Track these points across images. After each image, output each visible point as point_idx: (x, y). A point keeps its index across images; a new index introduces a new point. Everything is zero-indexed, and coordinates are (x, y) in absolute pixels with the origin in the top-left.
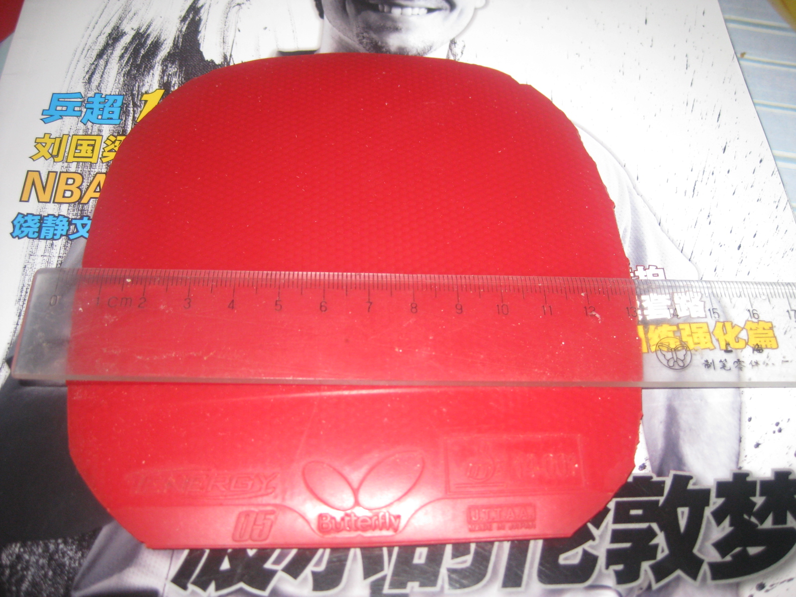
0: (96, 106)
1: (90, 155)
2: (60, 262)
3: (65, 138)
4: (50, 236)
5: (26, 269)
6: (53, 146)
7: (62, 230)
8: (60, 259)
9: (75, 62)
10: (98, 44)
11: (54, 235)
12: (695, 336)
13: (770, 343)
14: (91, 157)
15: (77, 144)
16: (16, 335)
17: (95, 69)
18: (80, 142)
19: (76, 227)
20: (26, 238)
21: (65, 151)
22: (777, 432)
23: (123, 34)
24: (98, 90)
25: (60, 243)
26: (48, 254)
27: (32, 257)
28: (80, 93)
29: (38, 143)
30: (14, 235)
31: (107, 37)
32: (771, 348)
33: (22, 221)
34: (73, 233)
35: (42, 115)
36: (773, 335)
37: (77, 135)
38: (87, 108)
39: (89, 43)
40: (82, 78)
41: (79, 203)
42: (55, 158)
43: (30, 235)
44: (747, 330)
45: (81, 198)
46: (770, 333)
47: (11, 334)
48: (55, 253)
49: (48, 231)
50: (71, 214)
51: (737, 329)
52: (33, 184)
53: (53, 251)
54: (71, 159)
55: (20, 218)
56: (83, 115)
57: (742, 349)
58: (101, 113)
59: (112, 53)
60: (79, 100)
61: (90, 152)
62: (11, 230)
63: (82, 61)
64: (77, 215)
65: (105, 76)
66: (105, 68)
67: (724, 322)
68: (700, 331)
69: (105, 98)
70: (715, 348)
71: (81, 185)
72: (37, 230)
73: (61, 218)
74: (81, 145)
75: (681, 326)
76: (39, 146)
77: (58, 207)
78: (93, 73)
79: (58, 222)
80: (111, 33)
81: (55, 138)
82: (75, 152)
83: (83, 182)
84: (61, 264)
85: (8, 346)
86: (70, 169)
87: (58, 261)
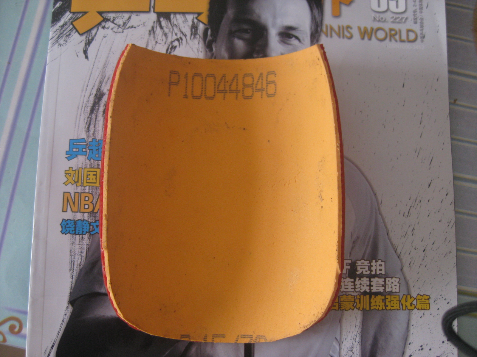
0: (94, 148)
1: (95, 181)
2: (88, 248)
3: (80, 170)
4: (81, 233)
5: (72, 252)
6: (74, 175)
7: (87, 229)
8: (88, 246)
9: (78, 116)
10: (90, 102)
11: (83, 232)
12: (392, 302)
13: (426, 307)
14: (95, 183)
15: (87, 174)
16: (72, 289)
17: (90, 121)
18: (89, 173)
19: (93, 227)
20: (69, 234)
21: (82, 179)
22: (420, 350)
23: (103, 94)
24: (94, 136)
25: (86, 237)
26: (81, 243)
27: (74, 245)
28: (84, 139)
29: (67, 174)
30: (63, 232)
31: (94, 97)
32: (426, 310)
33: (66, 224)
34: (92, 231)
35: (66, 155)
36: (428, 303)
37: (86, 168)
38: (90, 150)
39: (85, 102)
40: (84, 128)
41: (93, 213)
42: (77, 184)
43: (71, 232)
44: (417, 300)
45: (94, 209)
46: (427, 301)
47: (70, 288)
48: (84, 242)
49: (80, 230)
50: (90, 219)
51: (412, 299)
52: (68, 201)
53: (83, 241)
54: (85, 184)
55: (64, 222)
56: (88, 154)
57: (412, 310)
58: (97, 152)
59: (98, 109)
60: (85, 144)
61: (94, 179)
62: (61, 230)
63: (82, 114)
64: (93, 219)
65: (97, 126)
66: (96, 120)
67: (407, 295)
68: (395, 300)
69: (98, 142)
70: (400, 309)
71: (93, 201)
72: (74, 229)
73: (85, 222)
74: (89, 175)
75: (387, 297)
76: (67, 176)
77: (82, 215)
78: (90, 124)
79: (83, 224)
80: (96, 93)
81: (75, 170)
82: (87, 180)
83: (93, 199)
84: (88, 249)
85: (69, 294)
86: (86, 190)
87: (87, 247)
